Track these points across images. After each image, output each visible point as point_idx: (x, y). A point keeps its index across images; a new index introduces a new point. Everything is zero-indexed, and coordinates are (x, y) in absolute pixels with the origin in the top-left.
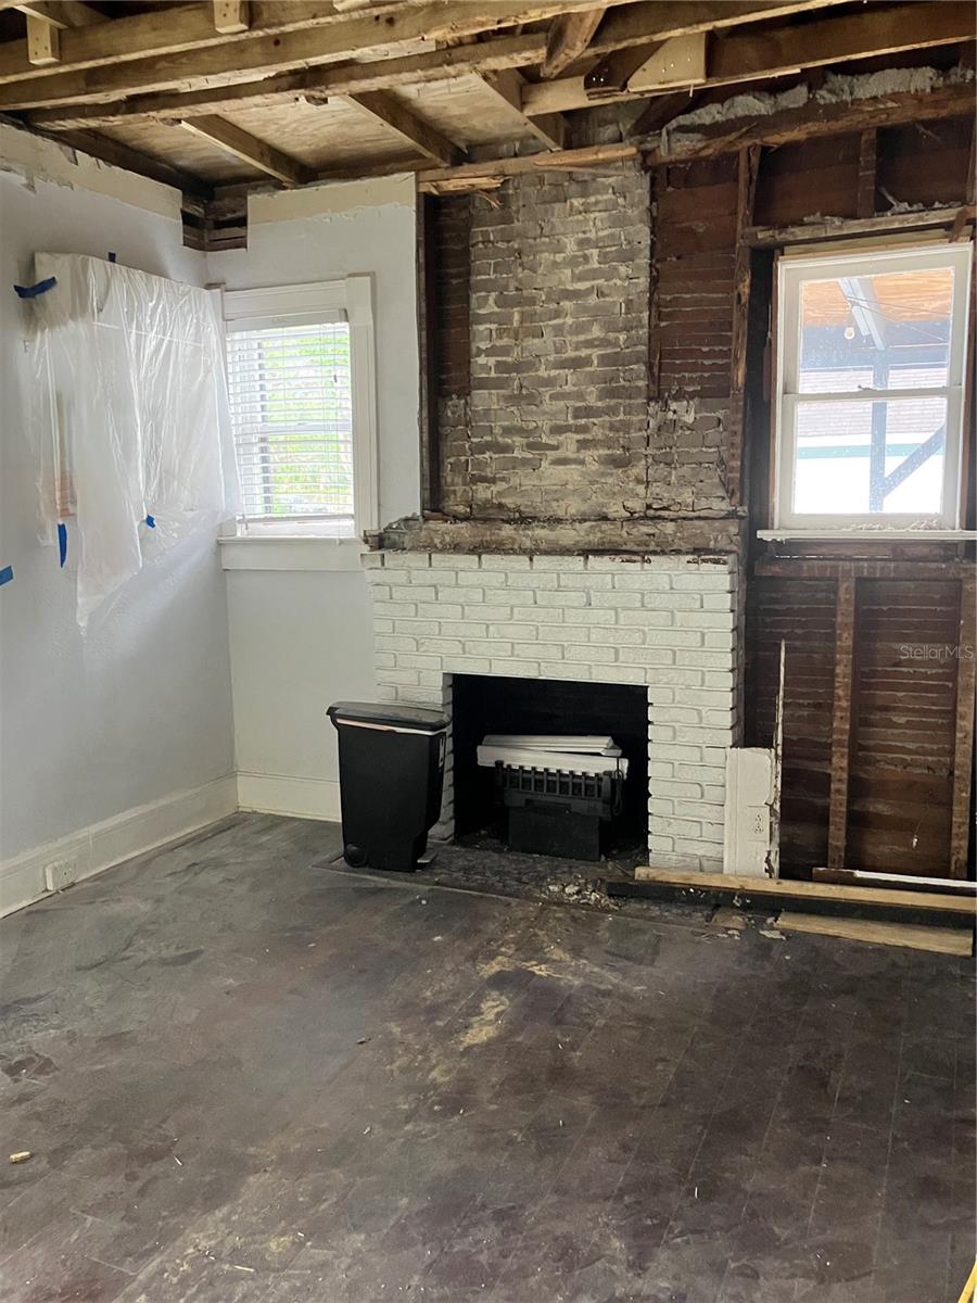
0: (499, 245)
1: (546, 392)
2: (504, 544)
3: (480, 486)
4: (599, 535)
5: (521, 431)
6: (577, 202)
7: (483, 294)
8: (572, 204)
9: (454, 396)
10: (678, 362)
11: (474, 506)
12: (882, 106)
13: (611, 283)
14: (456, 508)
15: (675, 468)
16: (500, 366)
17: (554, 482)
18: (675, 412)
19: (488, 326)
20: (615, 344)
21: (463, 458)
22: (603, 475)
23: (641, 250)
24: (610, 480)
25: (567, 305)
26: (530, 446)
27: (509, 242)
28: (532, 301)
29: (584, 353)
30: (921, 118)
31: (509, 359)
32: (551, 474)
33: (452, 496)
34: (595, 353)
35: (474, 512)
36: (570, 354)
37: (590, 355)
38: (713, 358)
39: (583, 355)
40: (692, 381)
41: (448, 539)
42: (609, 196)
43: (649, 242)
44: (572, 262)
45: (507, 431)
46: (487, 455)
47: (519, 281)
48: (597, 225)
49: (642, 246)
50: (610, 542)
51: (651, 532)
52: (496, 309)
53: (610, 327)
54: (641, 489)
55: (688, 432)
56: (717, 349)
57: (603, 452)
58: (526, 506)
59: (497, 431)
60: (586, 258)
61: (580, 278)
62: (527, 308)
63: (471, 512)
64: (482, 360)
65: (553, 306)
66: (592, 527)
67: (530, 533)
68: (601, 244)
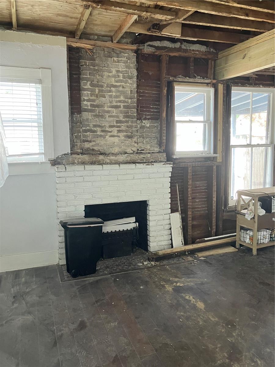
0: (91, 67)
1: (107, 115)
2: (100, 162)
3: (86, 143)
4: (130, 158)
5: (99, 126)
6: (115, 59)
7: (85, 81)
8: (114, 59)
9: (76, 114)
10: (144, 109)
11: (84, 150)
12: (195, 52)
13: (126, 84)
14: (77, 150)
15: (145, 139)
16: (91, 105)
17: (111, 142)
18: (144, 123)
19: (88, 92)
20: (128, 102)
21: (80, 134)
22: (125, 140)
23: (134, 77)
24: (127, 142)
25: (113, 89)
26: (103, 131)
27: (94, 67)
28: (102, 86)
29: (119, 104)
30: (202, 57)
31: (95, 103)
32: (109, 140)
33: (76, 147)
34: (122, 105)
35: (84, 152)
36: (115, 104)
37: (120, 105)
38: (153, 109)
39: (118, 105)
40: (148, 115)
41: (80, 160)
42: (125, 59)
43: (136, 75)
44: (114, 76)
45: (95, 126)
46: (88, 133)
47: (98, 79)
48: (122, 67)
49: (134, 75)
50: (133, 160)
51: (144, 157)
52: (90, 87)
53: (126, 97)
54: (136, 145)
55: (148, 129)
56: (154, 107)
57: (125, 134)
58: (102, 150)
59: (91, 126)
60: (119, 76)
61: (117, 82)
62: (100, 88)
63: (83, 152)
64: (85, 103)
65: (109, 89)
66: (128, 156)
67: (109, 158)
68: (123, 73)
